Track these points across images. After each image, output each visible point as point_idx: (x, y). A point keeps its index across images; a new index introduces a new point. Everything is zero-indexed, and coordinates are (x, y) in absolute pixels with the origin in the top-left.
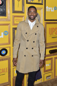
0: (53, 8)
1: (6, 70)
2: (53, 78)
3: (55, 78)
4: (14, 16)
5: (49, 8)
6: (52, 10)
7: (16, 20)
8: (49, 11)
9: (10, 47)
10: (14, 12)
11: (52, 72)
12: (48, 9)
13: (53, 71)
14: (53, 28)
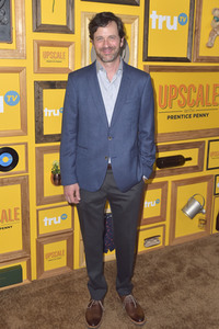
0: (176, 19)
1: (16, 214)
2: (167, 244)
3: (175, 243)
4: (40, 44)
5: (162, 19)
6: (172, 23)
7: (47, 54)
8: (160, 27)
9: (26, 144)
10: (39, 28)
11: (164, 225)
12: (157, 20)
13: (167, 223)
14: (173, 86)
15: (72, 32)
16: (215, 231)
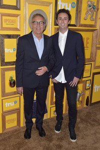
15: (19, 9)
16: (85, 106)
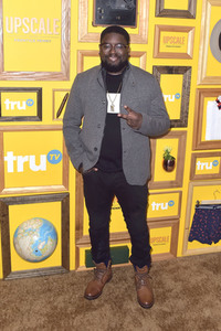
10: (162, 13)
15: (194, 17)
